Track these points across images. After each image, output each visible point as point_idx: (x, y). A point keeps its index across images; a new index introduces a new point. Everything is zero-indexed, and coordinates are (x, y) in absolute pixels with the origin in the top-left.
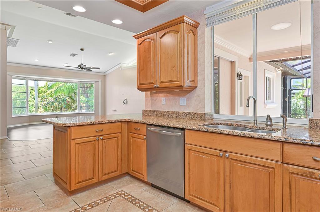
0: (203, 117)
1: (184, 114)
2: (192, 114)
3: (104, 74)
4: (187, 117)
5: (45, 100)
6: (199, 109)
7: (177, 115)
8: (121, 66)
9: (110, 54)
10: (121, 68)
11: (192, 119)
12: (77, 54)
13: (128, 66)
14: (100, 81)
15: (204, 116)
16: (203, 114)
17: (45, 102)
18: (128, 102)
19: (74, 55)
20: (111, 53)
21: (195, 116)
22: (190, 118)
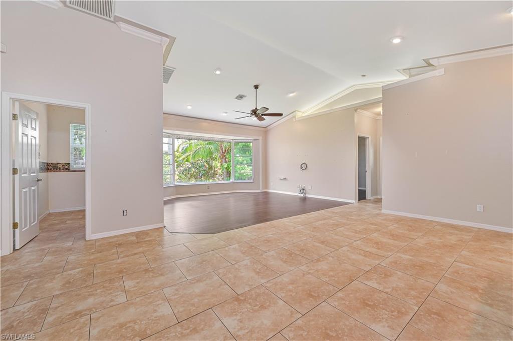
3: (265, 129)
5: (182, 165)
8: (295, 116)
9: (291, 95)
10: (294, 119)
12: (246, 95)
13: (303, 115)
14: (260, 138)
17: (182, 168)
18: (308, 168)
19: (240, 97)
20: (293, 92)
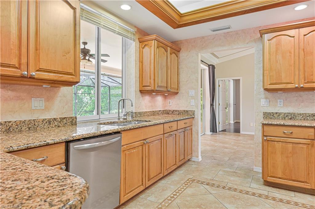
0: (74, 122)
1: (45, 122)
2: (59, 120)
4: (51, 125)
6: (64, 112)
7: (30, 126)
11: (59, 126)
15: (75, 120)
16: (74, 118)
21: (63, 122)
22: (55, 126)
